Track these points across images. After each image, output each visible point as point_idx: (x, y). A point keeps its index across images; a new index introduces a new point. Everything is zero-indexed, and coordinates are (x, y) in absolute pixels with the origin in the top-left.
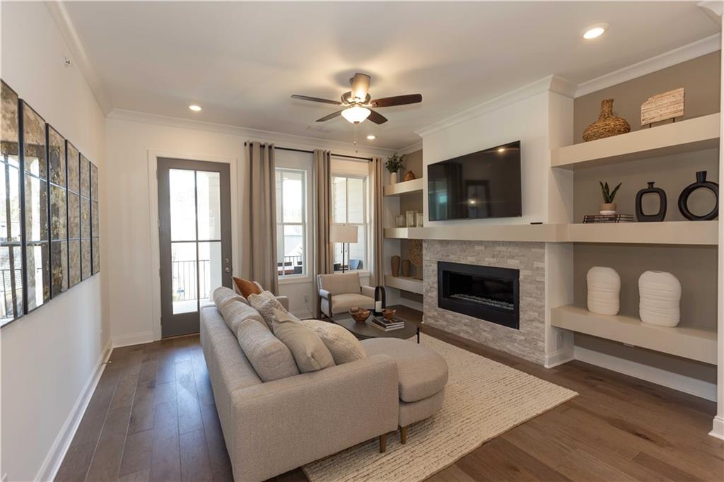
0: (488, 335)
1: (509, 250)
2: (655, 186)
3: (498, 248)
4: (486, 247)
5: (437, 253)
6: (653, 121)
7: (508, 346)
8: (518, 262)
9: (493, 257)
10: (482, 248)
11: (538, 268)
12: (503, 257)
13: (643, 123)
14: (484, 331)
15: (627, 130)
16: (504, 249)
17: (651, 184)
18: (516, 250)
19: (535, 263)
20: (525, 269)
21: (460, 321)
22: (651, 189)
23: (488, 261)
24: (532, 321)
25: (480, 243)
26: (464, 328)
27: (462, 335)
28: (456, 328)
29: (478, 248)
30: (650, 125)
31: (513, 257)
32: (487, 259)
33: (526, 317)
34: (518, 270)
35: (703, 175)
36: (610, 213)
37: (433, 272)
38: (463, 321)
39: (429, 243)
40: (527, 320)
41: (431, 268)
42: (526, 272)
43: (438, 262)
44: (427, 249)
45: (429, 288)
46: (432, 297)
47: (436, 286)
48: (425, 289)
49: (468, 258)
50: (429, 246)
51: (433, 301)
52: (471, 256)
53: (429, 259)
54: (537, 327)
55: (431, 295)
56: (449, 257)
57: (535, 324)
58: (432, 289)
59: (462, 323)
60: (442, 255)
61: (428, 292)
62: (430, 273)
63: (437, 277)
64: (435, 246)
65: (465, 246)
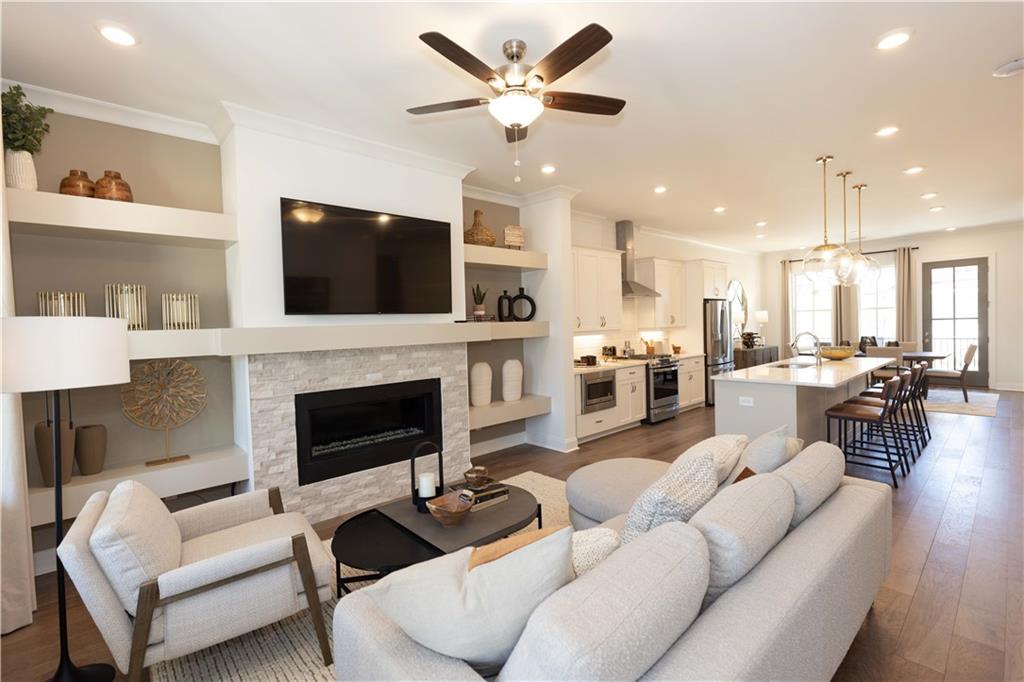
1: (429, 355)
2: (508, 294)
3: (415, 355)
4: (398, 355)
5: (297, 378)
6: (511, 244)
8: (440, 368)
9: (409, 368)
10: (393, 357)
11: (460, 372)
12: (422, 366)
13: (506, 243)
14: (399, 477)
15: (492, 244)
16: (423, 354)
17: (505, 292)
18: (437, 354)
19: (457, 366)
20: (448, 376)
21: (356, 486)
22: (505, 296)
23: (403, 374)
24: (457, 433)
25: (390, 350)
26: (365, 492)
28: (348, 502)
29: (384, 358)
30: (509, 247)
31: (434, 364)
32: (400, 372)
33: (451, 432)
34: (439, 379)
35: (522, 290)
36: (482, 313)
37: (283, 419)
38: (362, 482)
39: (267, 361)
40: (451, 435)
41: (275, 413)
42: (449, 379)
43: (296, 396)
44: (261, 374)
45: (274, 457)
46: (282, 473)
47: (294, 445)
48: (262, 464)
49: (368, 376)
50: (268, 367)
51: (286, 478)
52: (373, 372)
53: (271, 394)
54: (461, 438)
55: (281, 468)
56: (326, 382)
57: (459, 436)
58: (282, 456)
59: (360, 487)
60: (310, 381)
61: (268, 467)
62: (275, 424)
63: (294, 427)
64: (288, 365)
65: (362, 358)
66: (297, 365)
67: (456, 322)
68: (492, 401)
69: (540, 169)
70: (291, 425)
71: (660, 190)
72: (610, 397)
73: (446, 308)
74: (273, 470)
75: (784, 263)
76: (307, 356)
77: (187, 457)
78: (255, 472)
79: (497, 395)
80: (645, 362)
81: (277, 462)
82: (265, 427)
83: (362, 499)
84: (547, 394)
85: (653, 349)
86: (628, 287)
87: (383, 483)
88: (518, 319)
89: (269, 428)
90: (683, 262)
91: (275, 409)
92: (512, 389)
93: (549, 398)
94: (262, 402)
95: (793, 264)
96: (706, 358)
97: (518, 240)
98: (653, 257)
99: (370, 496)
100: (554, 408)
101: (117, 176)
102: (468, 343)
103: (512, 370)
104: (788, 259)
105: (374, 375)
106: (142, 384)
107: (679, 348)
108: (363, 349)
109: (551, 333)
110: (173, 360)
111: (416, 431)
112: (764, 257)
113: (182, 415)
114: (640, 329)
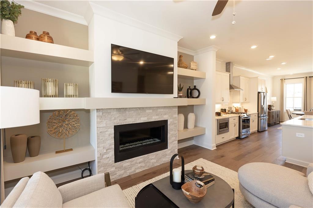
0: (154, 160)
1: (164, 111)
2: (191, 88)
3: (159, 110)
4: (153, 110)
5: (115, 119)
6: (193, 68)
7: (164, 160)
9: (157, 115)
10: (151, 111)
11: (175, 117)
12: (161, 115)
13: (191, 68)
14: (152, 159)
15: (186, 68)
16: (162, 110)
17: (190, 87)
18: (167, 110)
19: (174, 115)
20: (170, 119)
21: (136, 163)
23: (155, 118)
24: (173, 142)
25: (150, 108)
26: (139, 165)
27: (137, 171)
28: (133, 169)
29: (148, 111)
30: (192, 69)
31: (165, 114)
32: (153, 117)
33: (171, 141)
34: (167, 120)
35: (195, 86)
36: (181, 95)
37: (109, 135)
38: (138, 161)
39: (104, 112)
40: (171, 142)
41: (107, 133)
42: (171, 120)
43: (114, 126)
44: (101, 117)
45: (105, 151)
46: (108, 158)
47: (113, 146)
48: (100, 154)
49: (142, 118)
50: (104, 114)
51: (109, 160)
52: (144, 117)
53: (105, 125)
54: (174, 144)
55: (108, 156)
56: (126, 120)
57: (174, 143)
58: (108, 151)
59: (138, 163)
60: (120, 120)
61: (103, 155)
62: (106, 138)
63: (114, 139)
64: (112, 113)
65: (140, 111)
66: (115, 114)
67: (174, 98)
68: (184, 129)
69: (209, 38)
70: (112, 138)
71: (254, 47)
72: (227, 128)
73: (171, 92)
74: (105, 156)
75: (282, 80)
76: (119, 110)
77: (71, 150)
78: (98, 157)
79: (186, 127)
80: (239, 115)
81: (106, 153)
82: (102, 139)
83: (138, 168)
84: (204, 127)
85: (238, 110)
86: (231, 87)
87: (146, 161)
88: (193, 98)
89: (103, 139)
90: (250, 78)
91: (106, 131)
92: (191, 125)
93: (205, 128)
94: (101, 128)
95: (285, 80)
96: (258, 114)
97: (195, 67)
98: (240, 76)
99: (141, 167)
100: (207, 132)
101: (48, 34)
102: (178, 106)
103: (191, 116)
104: (283, 78)
105: (143, 118)
106: (55, 120)
107: (247, 110)
108: (140, 108)
109: (207, 103)
110: (67, 110)
111: (158, 140)
112: (274, 78)
113: (70, 132)
114: (233, 103)
